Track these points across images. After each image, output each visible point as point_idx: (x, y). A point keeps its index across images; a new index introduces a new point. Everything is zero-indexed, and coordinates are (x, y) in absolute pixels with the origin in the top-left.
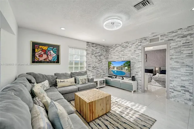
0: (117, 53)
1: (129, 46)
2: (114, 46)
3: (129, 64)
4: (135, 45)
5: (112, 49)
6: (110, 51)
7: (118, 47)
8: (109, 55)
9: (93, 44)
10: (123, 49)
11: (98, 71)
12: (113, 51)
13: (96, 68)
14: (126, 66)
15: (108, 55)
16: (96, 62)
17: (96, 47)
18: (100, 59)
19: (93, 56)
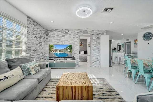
0: (58, 37)
1: (69, 33)
2: (54, 30)
3: (71, 47)
4: (73, 33)
5: (51, 33)
6: (49, 34)
7: (59, 32)
8: (49, 38)
9: (34, 21)
10: (64, 34)
11: (38, 55)
12: (53, 35)
13: (36, 52)
14: (68, 49)
15: (47, 38)
16: (37, 45)
17: (37, 27)
18: (40, 41)
19: (34, 36)
